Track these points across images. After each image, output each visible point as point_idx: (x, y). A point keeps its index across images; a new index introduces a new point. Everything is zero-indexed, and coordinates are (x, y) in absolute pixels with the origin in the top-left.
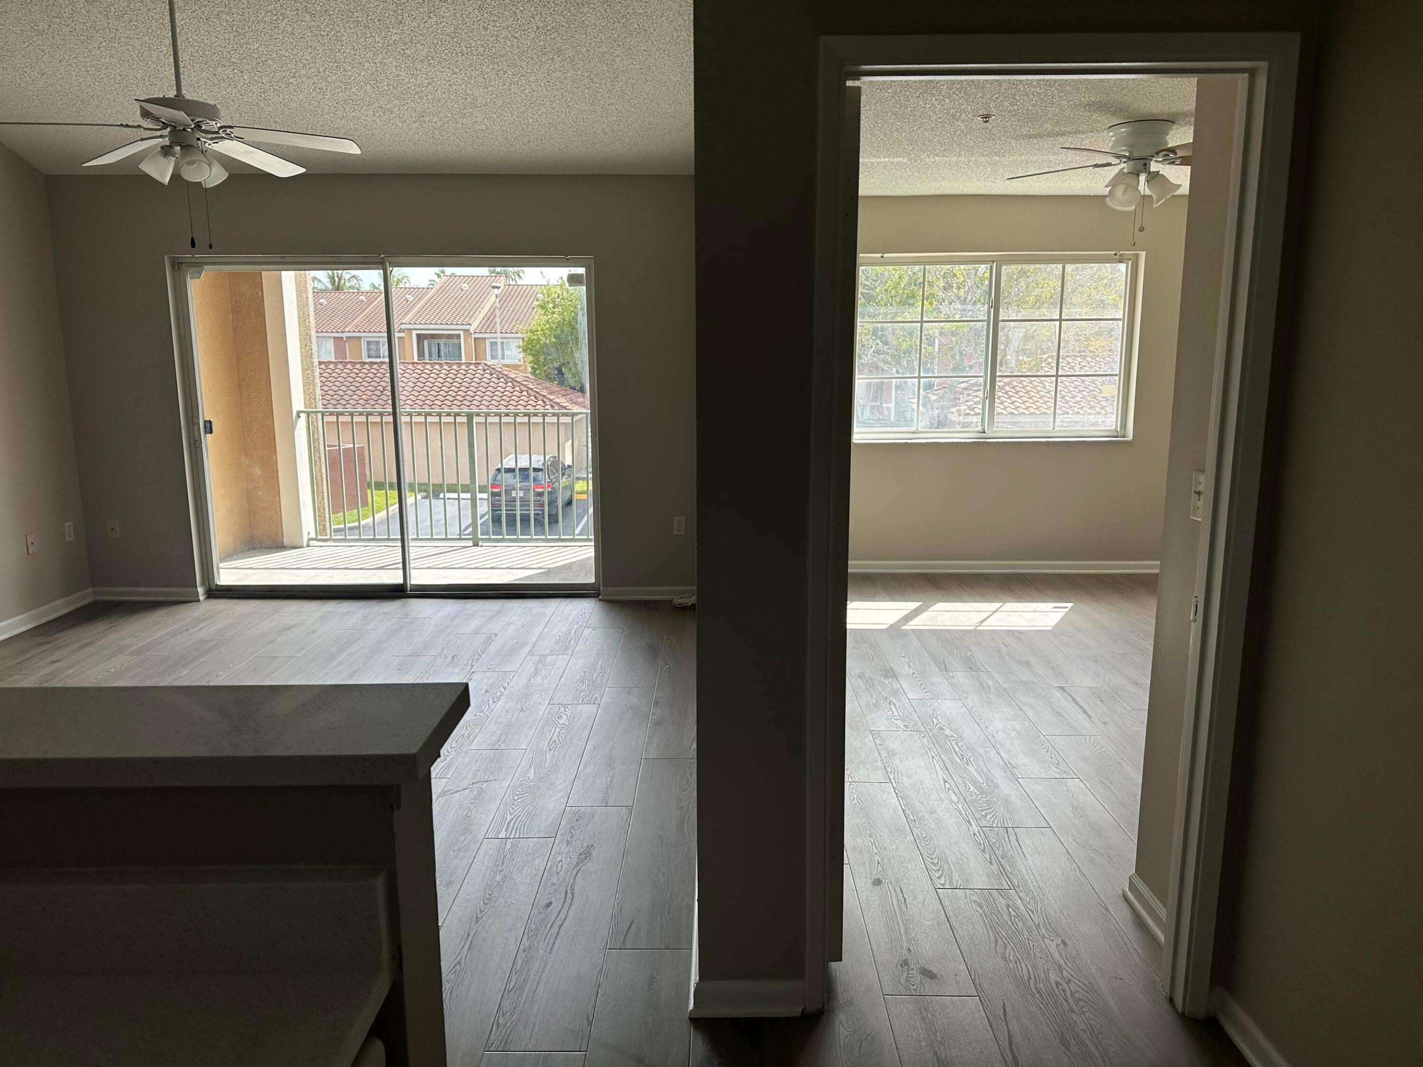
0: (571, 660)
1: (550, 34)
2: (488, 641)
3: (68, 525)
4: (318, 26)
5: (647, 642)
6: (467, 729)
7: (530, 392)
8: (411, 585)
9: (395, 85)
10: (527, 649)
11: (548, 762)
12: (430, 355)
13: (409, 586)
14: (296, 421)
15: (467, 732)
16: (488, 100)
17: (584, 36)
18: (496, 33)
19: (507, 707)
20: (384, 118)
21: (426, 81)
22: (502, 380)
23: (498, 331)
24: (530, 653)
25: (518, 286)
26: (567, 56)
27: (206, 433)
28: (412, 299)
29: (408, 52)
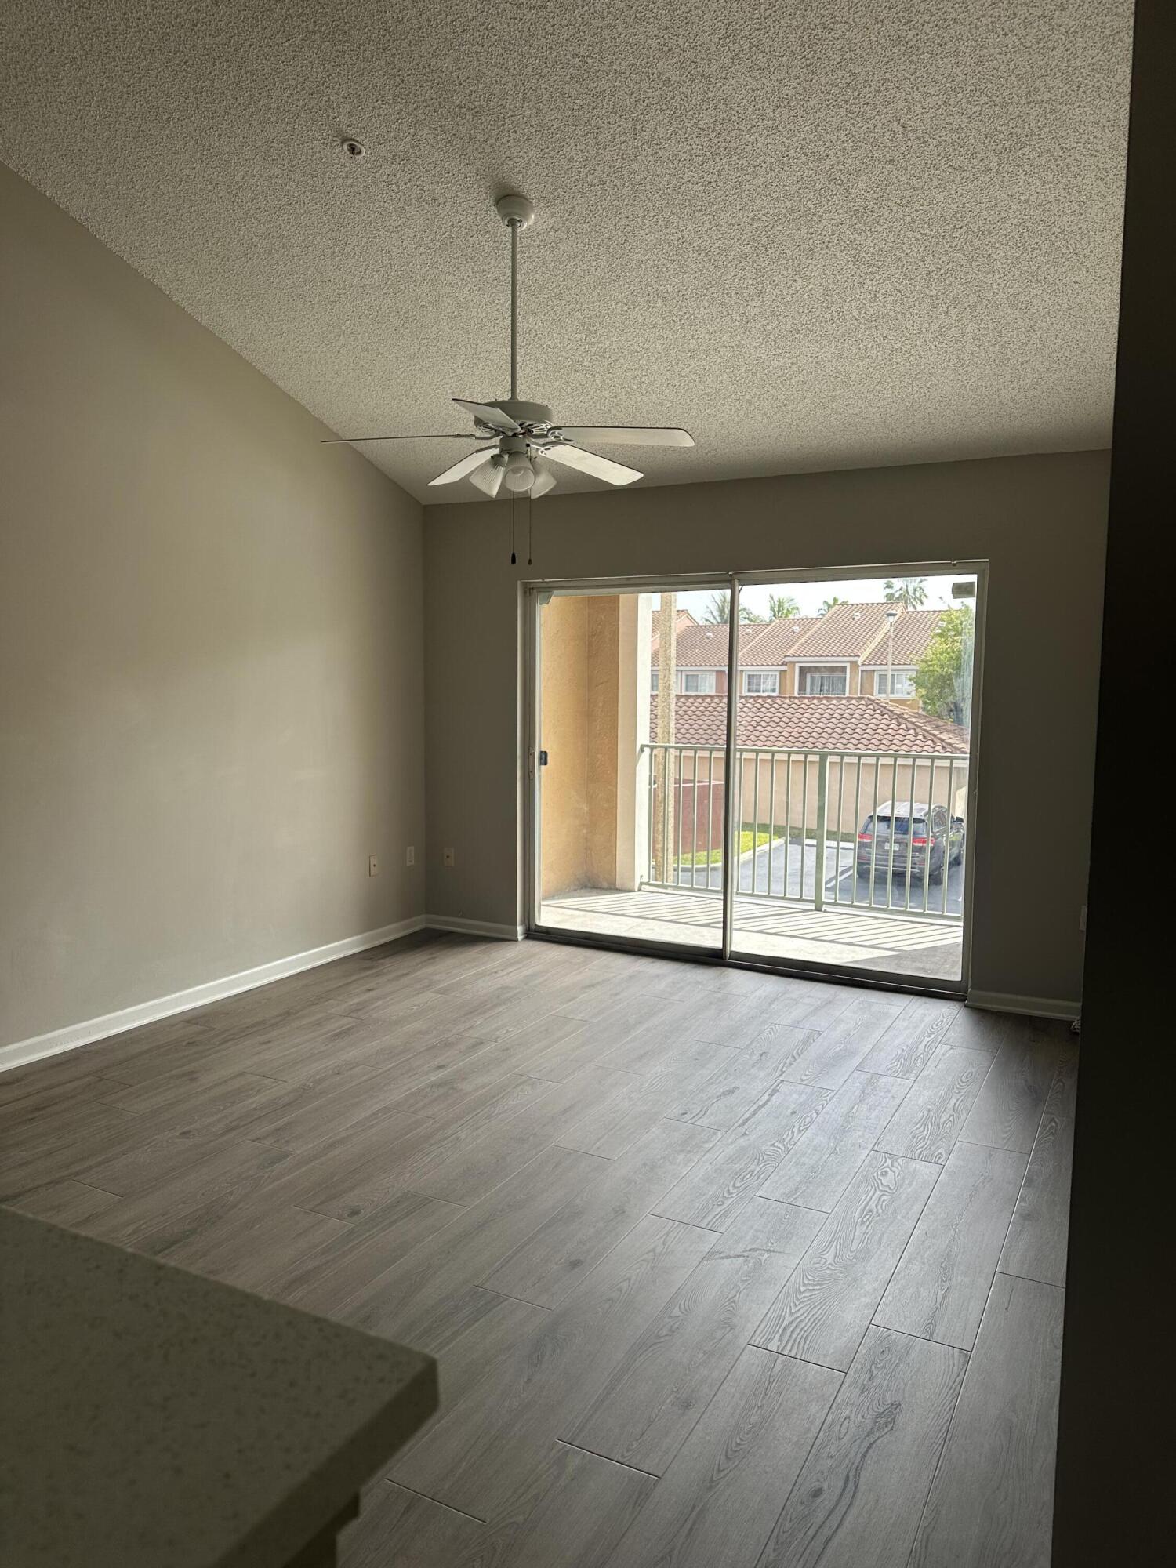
0: (913, 1088)
1: (945, 280)
2: (808, 1040)
3: (411, 850)
4: (670, 311)
5: (1026, 1081)
6: (758, 1164)
7: (918, 730)
8: (731, 951)
9: (754, 370)
10: (856, 1061)
11: (856, 1242)
12: (812, 690)
13: (728, 952)
14: (640, 755)
15: (758, 1169)
16: (864, 376)
17: (990, 275)
18: (874, 288)
19: (815, 1142)
20: (742, 412)
21: (790, 361)
22: (886, 716)
23: (890, 663)
24: (859, 1068)
25: (918, 612)
26: (966, 305)
27: (541, 764)
28: (799, 630)
29: (769, 327)
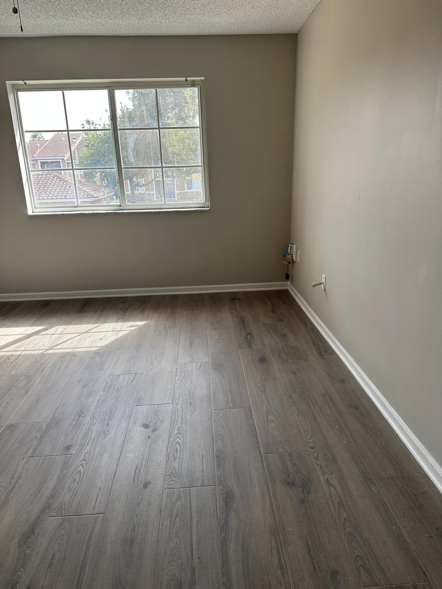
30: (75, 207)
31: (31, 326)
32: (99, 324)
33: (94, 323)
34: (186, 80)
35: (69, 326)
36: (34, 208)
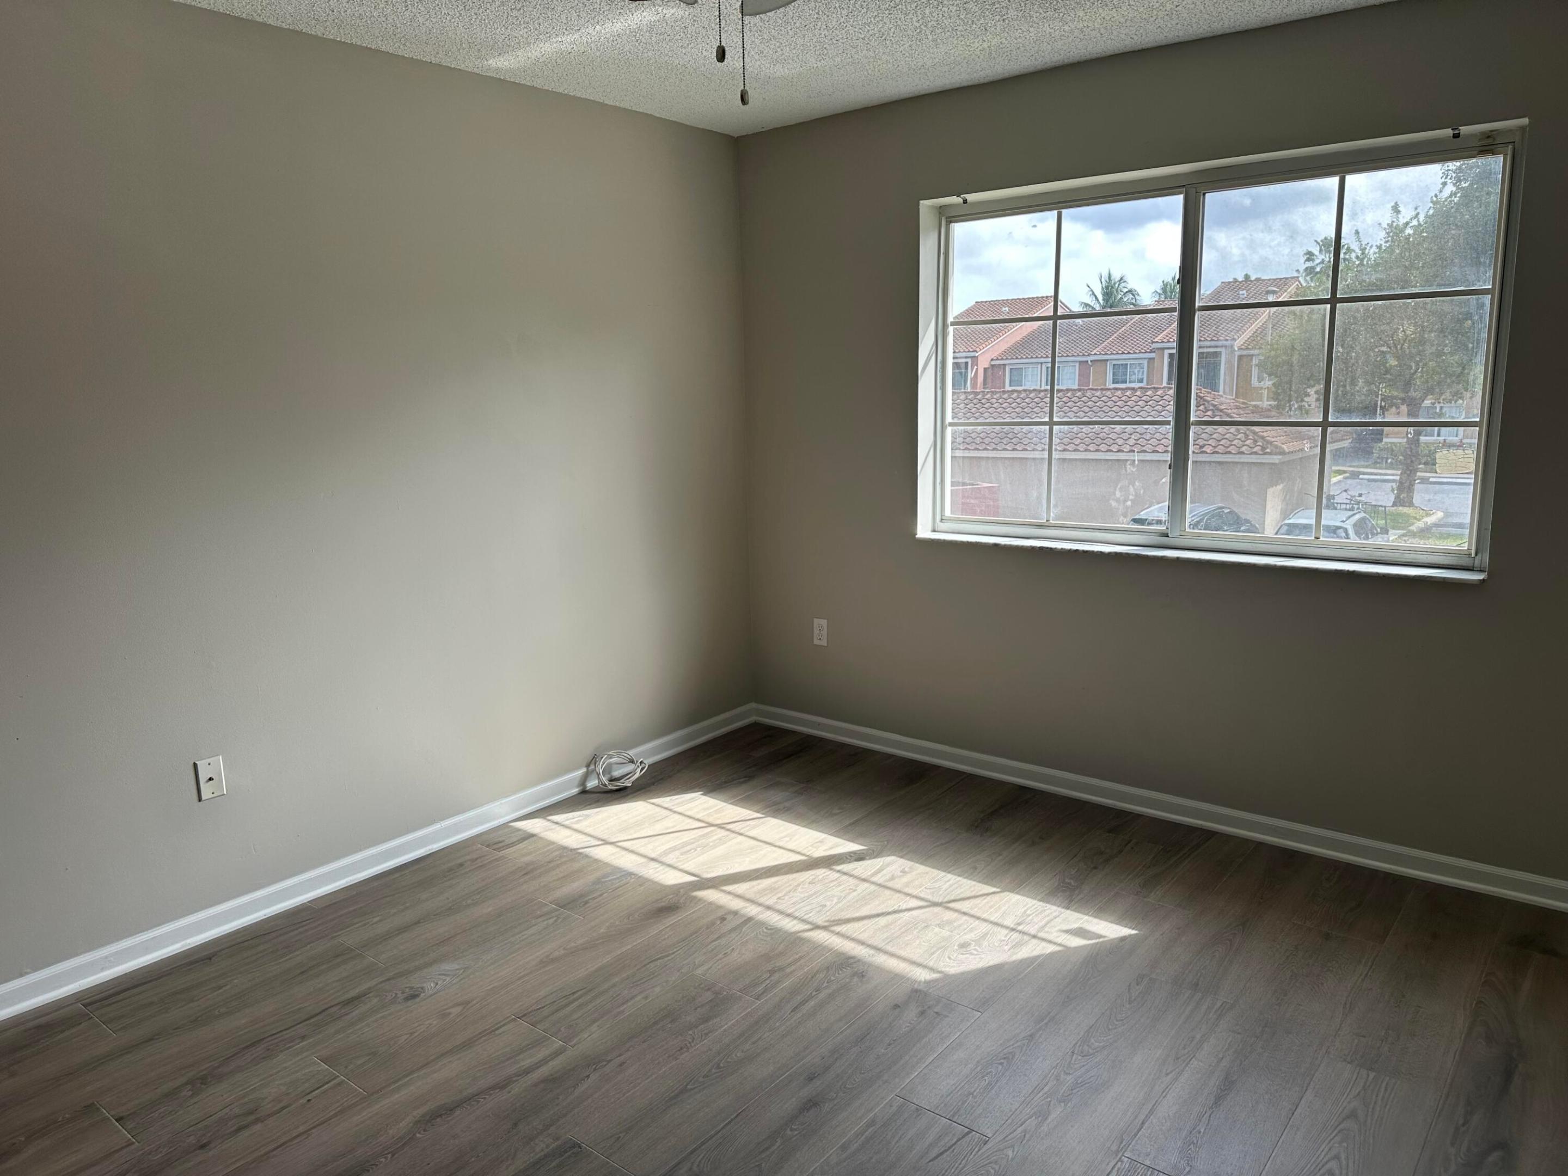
30: (1040, 526)
31: (836, 834)
32: (995, 887)
33: (986, 880)
34: (1456, 136)
35: (917, 865)
36: (938, 518)
